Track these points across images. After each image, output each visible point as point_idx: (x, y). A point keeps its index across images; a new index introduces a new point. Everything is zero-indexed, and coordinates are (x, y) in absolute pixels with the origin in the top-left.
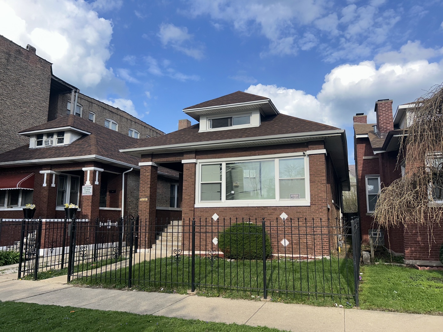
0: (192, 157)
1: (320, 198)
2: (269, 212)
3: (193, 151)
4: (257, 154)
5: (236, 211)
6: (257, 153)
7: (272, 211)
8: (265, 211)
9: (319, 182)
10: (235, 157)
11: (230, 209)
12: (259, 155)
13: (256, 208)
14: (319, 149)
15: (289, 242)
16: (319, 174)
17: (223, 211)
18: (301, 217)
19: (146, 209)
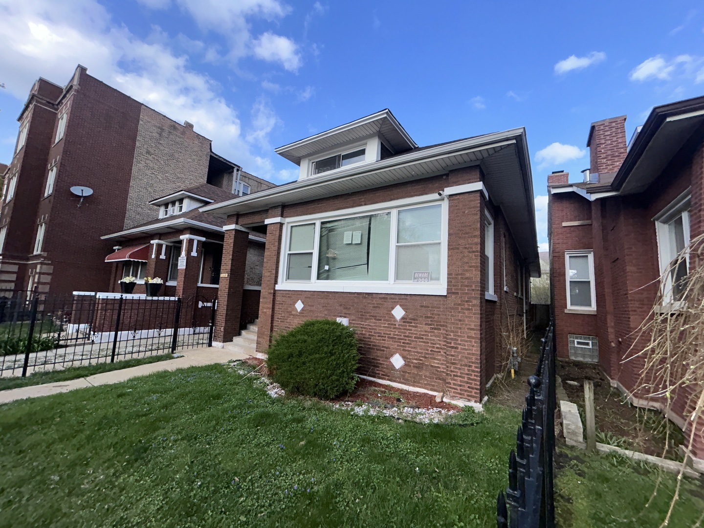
0: (278, 215)
2: (374, 304)
3: (279, 205)
5: (327, 299)
7: (380, 301)
8: (369, 302)
9: (466, 248)
13: (356, 295)
14: (468, 183)
15: (405, 361)
17: (310, 298)
19: (226, 288)
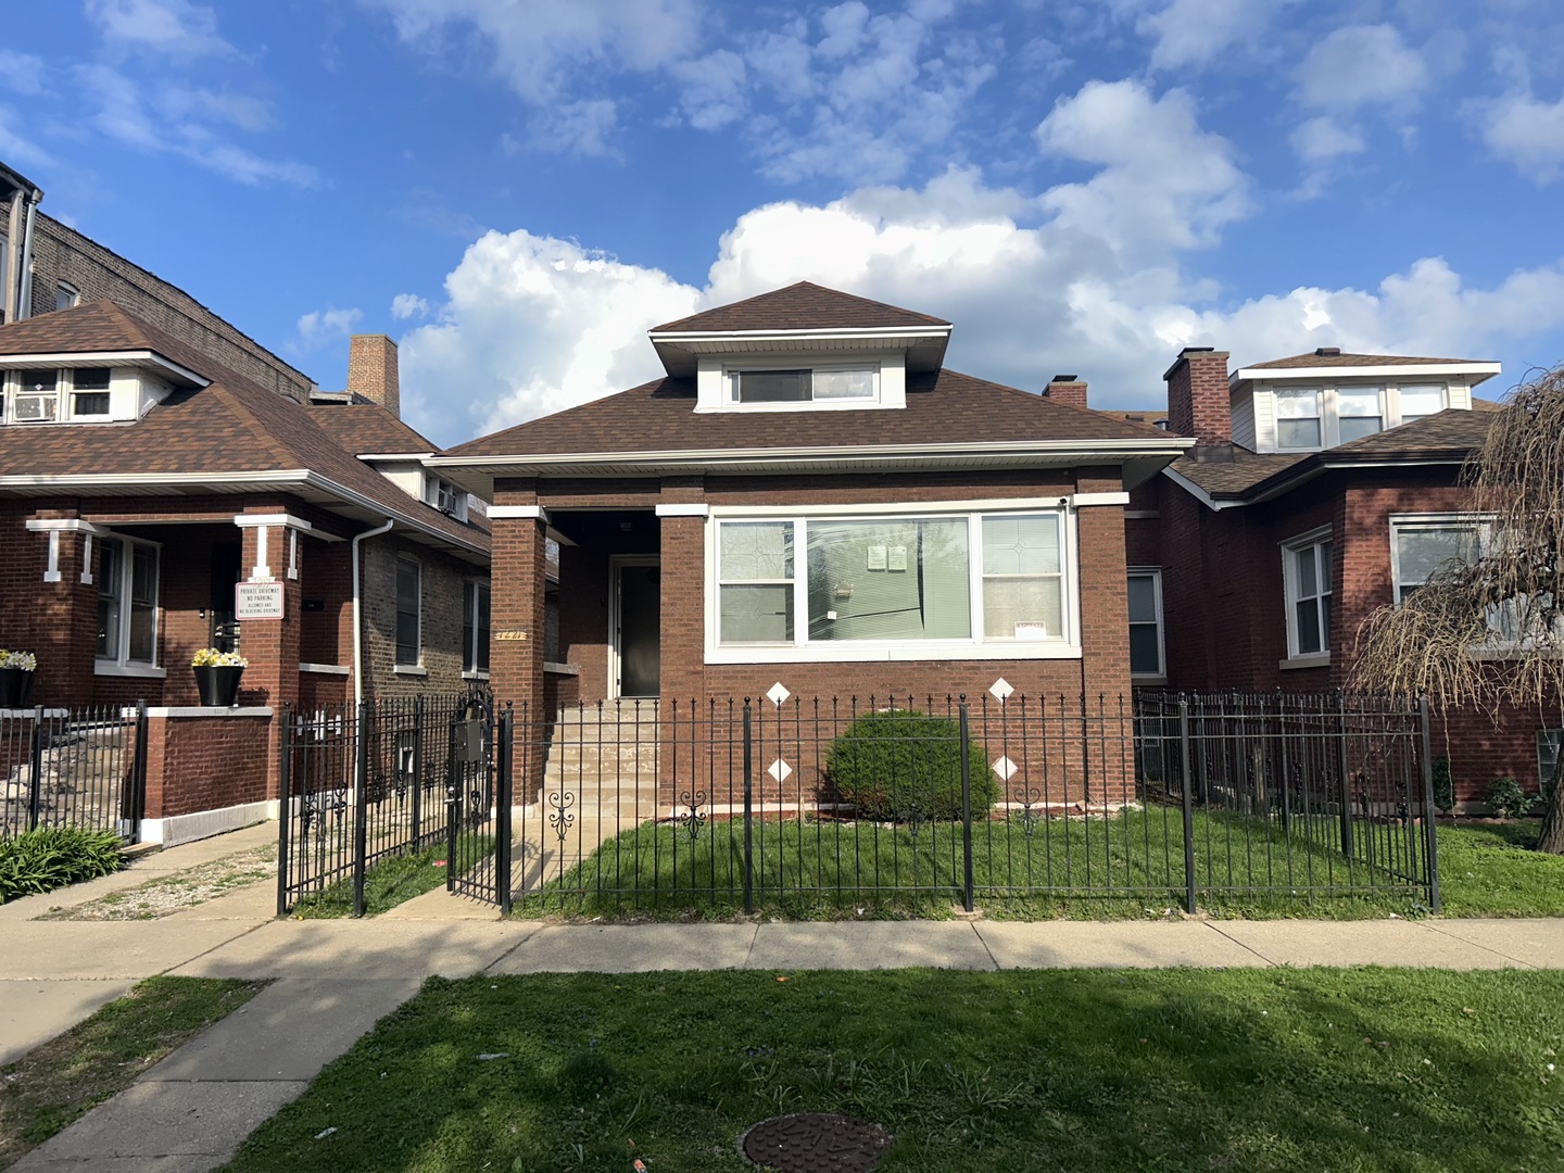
0: (694, 497)
1: (1111, 635)
2: (954, 678)
3: (697, 476)
4: (915, 497)
5: (848, 676)
6: (916, 494)
7: (967, 674)
8: (942, 675)
9: (1108, 588)
10: (841, 503)
11: (828, 670)
12: (920, 500)
13: (915, 665)
14: (1107, 491)
15: (1018, 766)
16: (1108, 566)
17: (805, 676)
18: (1053, 690)
19: (520, 669)
